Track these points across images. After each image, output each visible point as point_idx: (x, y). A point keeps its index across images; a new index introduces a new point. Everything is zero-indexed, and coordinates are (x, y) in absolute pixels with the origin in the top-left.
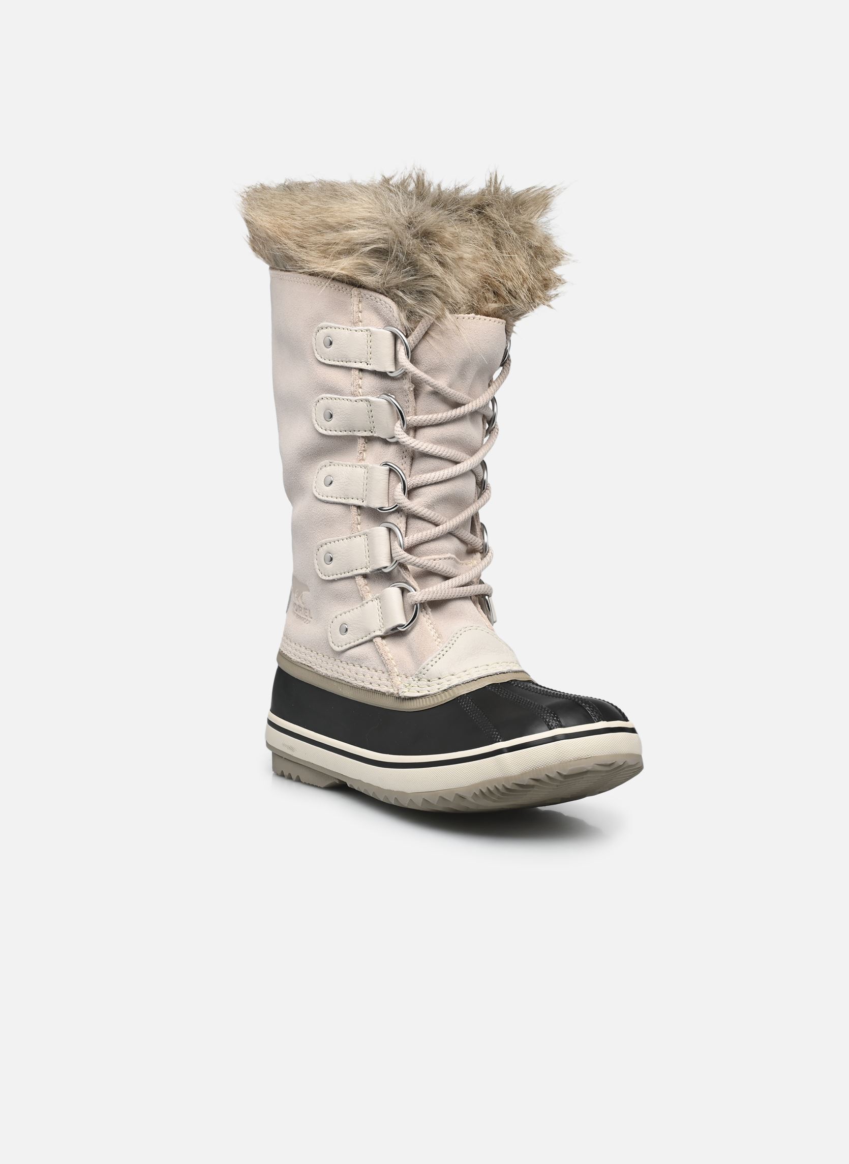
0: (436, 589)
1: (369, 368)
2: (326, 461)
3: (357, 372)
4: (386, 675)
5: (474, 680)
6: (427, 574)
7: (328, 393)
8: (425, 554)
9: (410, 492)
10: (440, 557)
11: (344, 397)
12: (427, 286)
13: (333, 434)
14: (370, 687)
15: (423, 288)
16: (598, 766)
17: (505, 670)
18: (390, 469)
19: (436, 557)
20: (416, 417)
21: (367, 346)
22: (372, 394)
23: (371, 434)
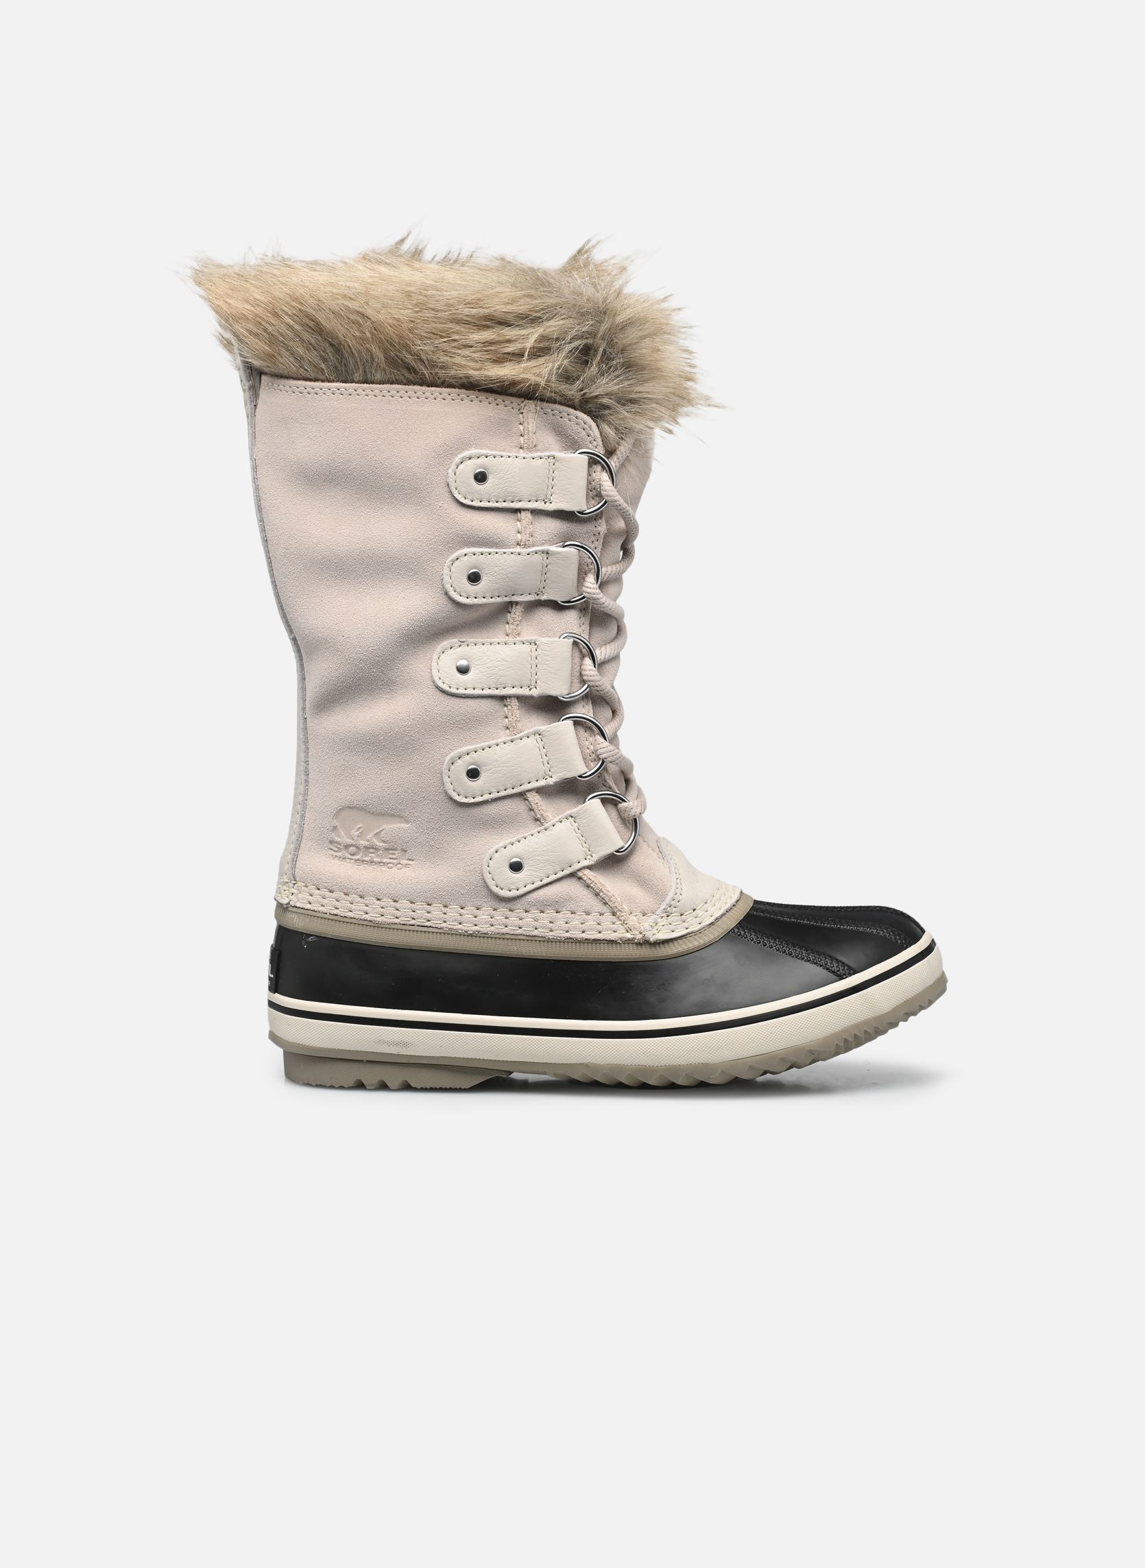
1: (550, 507)
2: (454, 641)
3: (529, 515)
4: (608, 917)
7: (474, 546)
11: (504, 550)
12: (648, 393)
13: (480, 603)
14: (585, 936)
15: (638, 395)
18: (574, 641)
21: (548, 478)
22: (551, 542)
23: (537, 598)
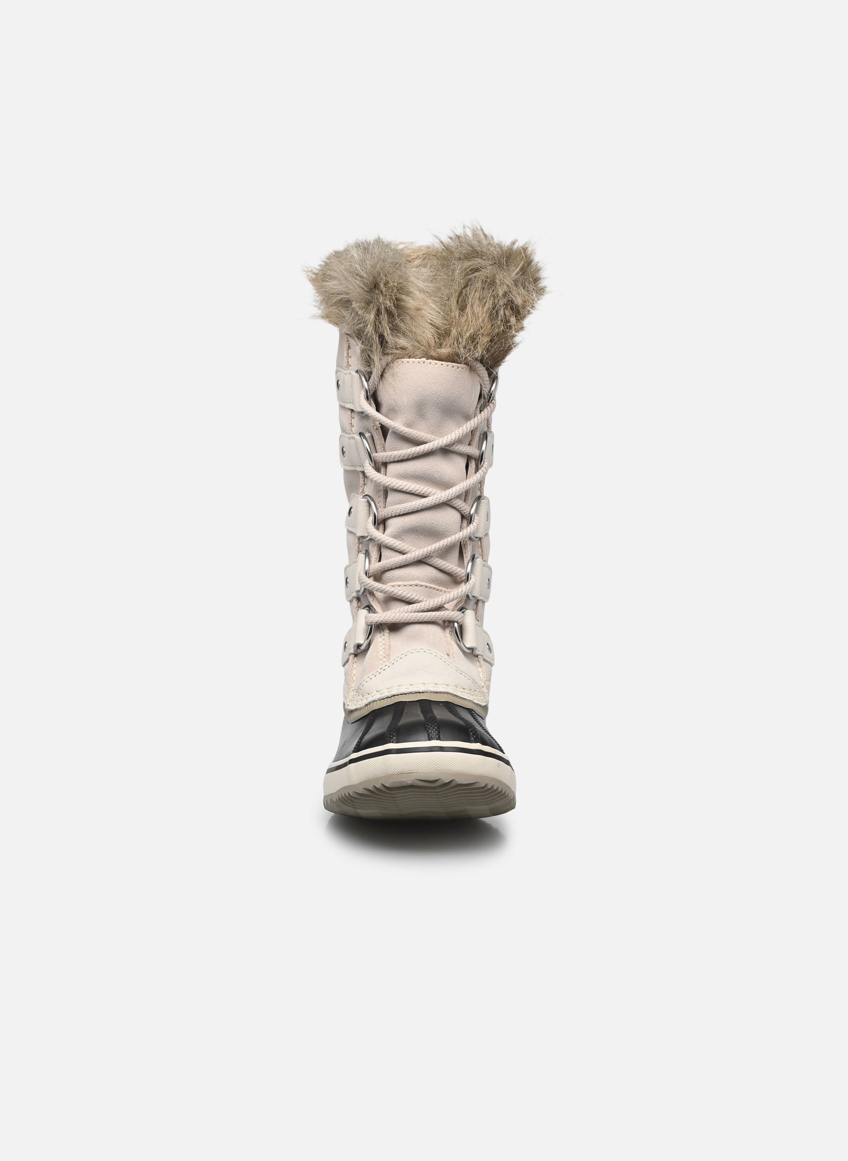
0: (397, 613)
1: (354, 408)
3: (349, 412)
5: (388, 697)
6: (391, 599)
8: (391, 580)
9: (381, 523)
10: (405, 583)
16: (417, 781)
17: (421, 690)
18: (368, 501)
19: (400, 583)
20: (384, 453)
